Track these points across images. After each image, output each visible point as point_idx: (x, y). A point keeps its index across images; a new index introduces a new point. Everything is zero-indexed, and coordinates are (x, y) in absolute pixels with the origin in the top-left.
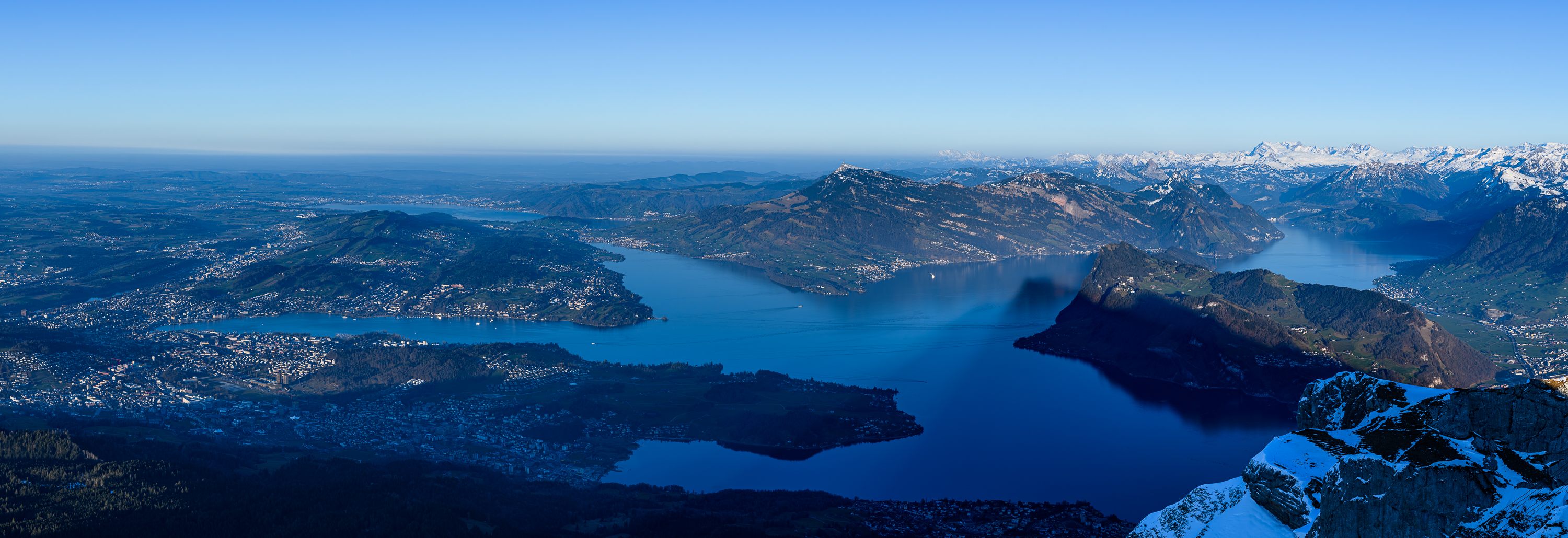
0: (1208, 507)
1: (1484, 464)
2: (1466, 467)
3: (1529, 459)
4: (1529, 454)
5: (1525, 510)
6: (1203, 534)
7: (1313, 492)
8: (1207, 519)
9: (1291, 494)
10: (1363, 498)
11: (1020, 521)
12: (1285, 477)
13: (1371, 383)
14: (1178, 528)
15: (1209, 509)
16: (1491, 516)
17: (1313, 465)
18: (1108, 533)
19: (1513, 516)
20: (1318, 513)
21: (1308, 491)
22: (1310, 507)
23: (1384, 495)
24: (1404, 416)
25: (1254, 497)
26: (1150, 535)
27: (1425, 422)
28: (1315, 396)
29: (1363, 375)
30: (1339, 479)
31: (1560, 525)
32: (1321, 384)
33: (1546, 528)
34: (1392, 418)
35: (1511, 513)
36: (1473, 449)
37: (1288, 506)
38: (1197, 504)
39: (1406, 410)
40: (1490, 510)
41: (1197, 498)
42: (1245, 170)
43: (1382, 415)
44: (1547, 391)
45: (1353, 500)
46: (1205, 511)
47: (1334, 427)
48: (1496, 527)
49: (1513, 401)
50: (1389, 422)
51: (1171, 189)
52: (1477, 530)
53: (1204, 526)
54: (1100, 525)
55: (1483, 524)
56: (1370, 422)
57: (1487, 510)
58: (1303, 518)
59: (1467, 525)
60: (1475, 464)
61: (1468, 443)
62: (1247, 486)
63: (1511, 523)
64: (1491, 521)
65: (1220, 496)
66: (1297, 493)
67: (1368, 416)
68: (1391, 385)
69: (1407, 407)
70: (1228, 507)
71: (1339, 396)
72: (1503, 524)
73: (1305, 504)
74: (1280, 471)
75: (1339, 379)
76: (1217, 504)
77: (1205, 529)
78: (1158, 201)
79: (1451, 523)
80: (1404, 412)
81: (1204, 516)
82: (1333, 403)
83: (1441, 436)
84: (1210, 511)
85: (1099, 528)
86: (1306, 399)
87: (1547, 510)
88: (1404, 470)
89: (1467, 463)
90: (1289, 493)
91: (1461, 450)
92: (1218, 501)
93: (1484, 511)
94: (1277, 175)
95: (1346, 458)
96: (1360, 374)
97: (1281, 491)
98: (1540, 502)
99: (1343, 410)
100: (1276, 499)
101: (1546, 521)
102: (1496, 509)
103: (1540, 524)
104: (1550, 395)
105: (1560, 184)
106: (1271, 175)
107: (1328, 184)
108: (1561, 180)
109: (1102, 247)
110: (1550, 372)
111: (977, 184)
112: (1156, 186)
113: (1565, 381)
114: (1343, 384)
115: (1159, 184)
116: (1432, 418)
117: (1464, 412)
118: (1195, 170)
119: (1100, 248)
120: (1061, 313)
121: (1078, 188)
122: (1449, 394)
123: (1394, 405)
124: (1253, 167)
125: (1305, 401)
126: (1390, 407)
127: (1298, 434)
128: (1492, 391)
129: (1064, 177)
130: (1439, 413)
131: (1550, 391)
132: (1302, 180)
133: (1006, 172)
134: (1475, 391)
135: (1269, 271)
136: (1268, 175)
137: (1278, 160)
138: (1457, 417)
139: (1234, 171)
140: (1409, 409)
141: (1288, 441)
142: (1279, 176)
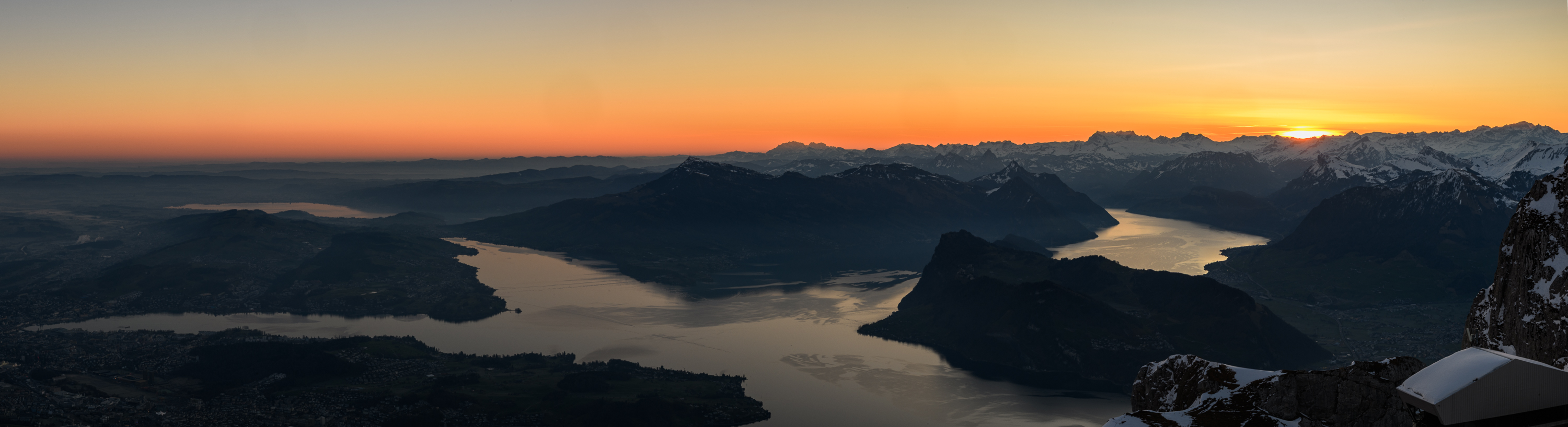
13: (1203, 366)
24: (1234, 398)
27: (1254, 403)
28: (1148, 378)
29: (1194, 358)
32: (1155, 367)
34: (1222, 400)
39: (1236, 391)
42: (1080, 159)
43: (1213, 396)
44: (1371, 373)
47: (1167, 409)
49: (1339, 383)
50: (1220, 403)
51: (1008, 178)
56: (1201, 404)
61: (1296, 423)
67: (1200, 398)
68: (1221, 367)
69: (1237, 389)
71: (1172, 378)
75: (1172, 361)
78: (996, 190)
80: (1234, 393)
82: (1165, 386)
83: (1269, 416)
86: (1140, 381)
94: (1111, 164)
96: (1192, 356)
99: (1175, 392)
104: (1374, 377)
105: (1385, 172)
106: (1106, 164)
107: (1161, 172)
108: (1386, 168)
109: (943, 236)
110: (1374, 354)
111: (820, 175)
112: (994, 175)
113: (1388, 363)
114: (1175, 367)
115: (997, 174)
116: (1261, 400)
117: (1293, 393)
118: (1032, 160)
119: (940, 236)
120: (903, 300)
121: (919, 178)
122: (1278, 376)
123: (1224, 387)
124: (1088, 156)
125: (1139, 383)
126: (1220, 389)
127: (1132, 415)
128: (1319, 373)
129: (905, 168)
130: (1268, 395)
131: (1374, 372)
132: (1135, 168)
133: (848, 163)
134: (1302, 373)
135: (1104, 257)
136: (1103, 164)
137: (1112, 150)
138: (1285, 398)
139: (1070, 160)
140: (1239, 391)
141: (1123, 422)
142: (1113, 165)
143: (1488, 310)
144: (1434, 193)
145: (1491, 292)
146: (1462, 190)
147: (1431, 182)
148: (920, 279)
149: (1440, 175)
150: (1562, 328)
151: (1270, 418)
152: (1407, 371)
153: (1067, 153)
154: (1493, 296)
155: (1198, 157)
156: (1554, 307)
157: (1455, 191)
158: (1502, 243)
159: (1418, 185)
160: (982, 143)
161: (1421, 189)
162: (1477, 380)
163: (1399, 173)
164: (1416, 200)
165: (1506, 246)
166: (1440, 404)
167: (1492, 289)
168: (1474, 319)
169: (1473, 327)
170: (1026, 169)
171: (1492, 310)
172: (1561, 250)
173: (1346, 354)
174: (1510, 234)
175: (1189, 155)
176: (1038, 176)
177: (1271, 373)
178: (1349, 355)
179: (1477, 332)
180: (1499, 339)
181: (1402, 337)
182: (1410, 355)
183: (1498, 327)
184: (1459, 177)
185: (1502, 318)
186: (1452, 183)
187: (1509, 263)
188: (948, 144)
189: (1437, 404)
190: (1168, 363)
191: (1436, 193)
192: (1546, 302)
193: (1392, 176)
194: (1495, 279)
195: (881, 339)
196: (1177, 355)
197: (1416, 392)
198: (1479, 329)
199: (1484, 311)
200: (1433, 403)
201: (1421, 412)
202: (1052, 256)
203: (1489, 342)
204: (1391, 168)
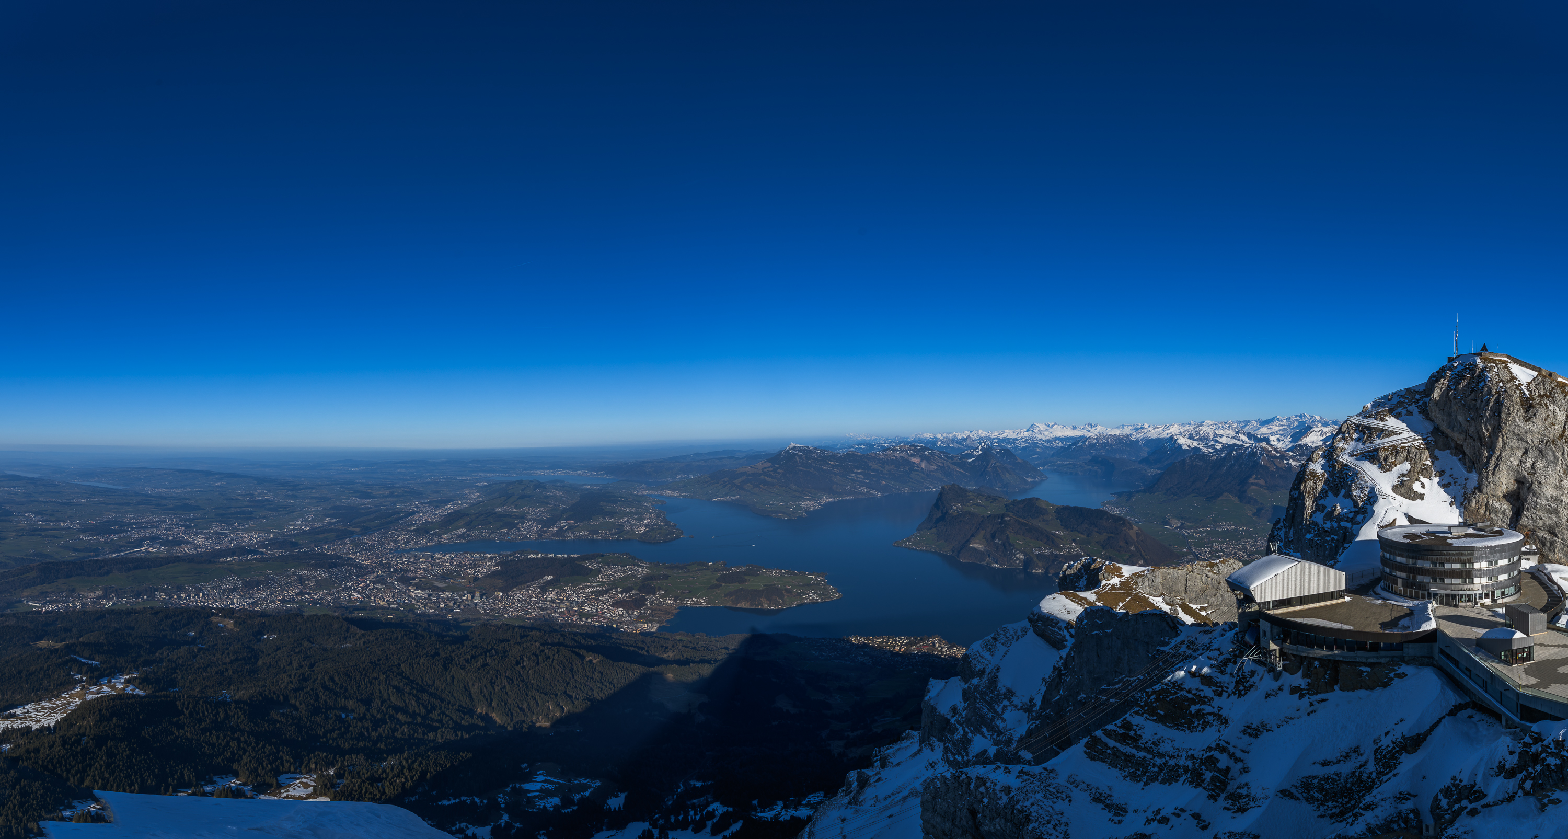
0: (1009, 637)
3: (1198, 608)
4: (1198, 606)
6: (1006, 654)
7: (1070, 628)
8: (1008, 645)
9: (1057, 630)
10: (1099, 632)
12: (1053, 619)
13: (1103, 563)
14: (991, 651)
15: (1009, 639)
16: (1176, 643)
17: (1070, 612)
20: (1073, 640)
21: (1067, 628)
22: (1068, 637)
23: (1112, 629)
24: (1122, 583)
25: (1035, 631)
27: (1135, 586)
29: (1098, 558)
30: (1084, 620)
31: (1219, 650)
34: (1116, 584)
37: (1055, 637)
38: (1002, 636)
39: (1123, 579)
40: (1175, 639)
41: (1002, 632)
42: (1024, 440)
43: (1109, 582)
44: (1207, 569)
45: (1091, 633)
46: (1007, 640)
47: (1082, 590)
50: (1113, 587)
52: (1167, 651)
53: (1007, 649)
56: (1103, 586)
58: (1064, 644)
59: (1162, 649)
62: (1031, 625)
64: (1176, 646)
65: (1015, 631)
66: (1060, 629)
67: (1101, 582)
68: (1114, 564)
69: (1123, 578)
70: (1020, 638)
71: (1084, 570)
72: (1183, 648)
73: (1066, 635)
74: (1050, 616)
75: (1084, 560)
76: (1014, 636)
77: (1007, 651)
78: (973, 459)
79: (1153, 647)
80: (1122, 581)
81: (1006, 643)
82: (1080, 575)
87: (1210, 640)
88: (1124, 615)
89: (1161, 610)
90: (1055, 629)
91: (1157, 603)
92: (1014, 634)
93: (1172, 640)
95: (1089, 607)
97: (1051, 628)
98: (1205, 635)
99: (1087, 579)
100: (1049, 632)
102: (1179, 639)
103: (1206, 648)
104: (1209, 571)
105: (1212, 445)
106: (1039, 442)
107: (1073, 447)
108: (1213, 443)
112: (972, 451)
113: (1219, 562)
114: (1086, 563)
116: (1139, 584)
117: (1159, 580)
118: (995, 441)
122: (1150, 569)
123: (1117, 576)
125: (1063, 574)
126: (1113, 578)
127: (1062, 594)
128: (1175, 568)
130: (1144, 581)
131: (1210, 568)
132: (1057, 445)
135: (1040, 499)
136: (1037, 443)
137: (1043, 434)
138: (1154, 583)
139: (1018, 440)
141: (1054, 598)
142: (1043, 442)
146: (1263, 456)
147: (1242, 453)
149: (1248, 448)
150: (1332, 542)
151: (1146, 595)
155: (1096, 437)
156: (1326, 529)
157: (1258, 457)
159: (1234, 453)
161: (1236, 455)
162: (1277, 574)
163: (1221, 445)
167: (1285, 518)
168: (1273, 536)
169: (1273, 541)
171: (1285, 530)
172: (1330, 494)
175: (1090, 437)
180: (1290, 549)
183: (1290, 541)
184: (1261, 448)
186: (1256, 452)
192: (1320, 526)
193: (1217, 447)
196: (1087, 556)
198: (1277, 542)
199: (1280, 531)
203: (1284, 551)
204: (1216, 442)
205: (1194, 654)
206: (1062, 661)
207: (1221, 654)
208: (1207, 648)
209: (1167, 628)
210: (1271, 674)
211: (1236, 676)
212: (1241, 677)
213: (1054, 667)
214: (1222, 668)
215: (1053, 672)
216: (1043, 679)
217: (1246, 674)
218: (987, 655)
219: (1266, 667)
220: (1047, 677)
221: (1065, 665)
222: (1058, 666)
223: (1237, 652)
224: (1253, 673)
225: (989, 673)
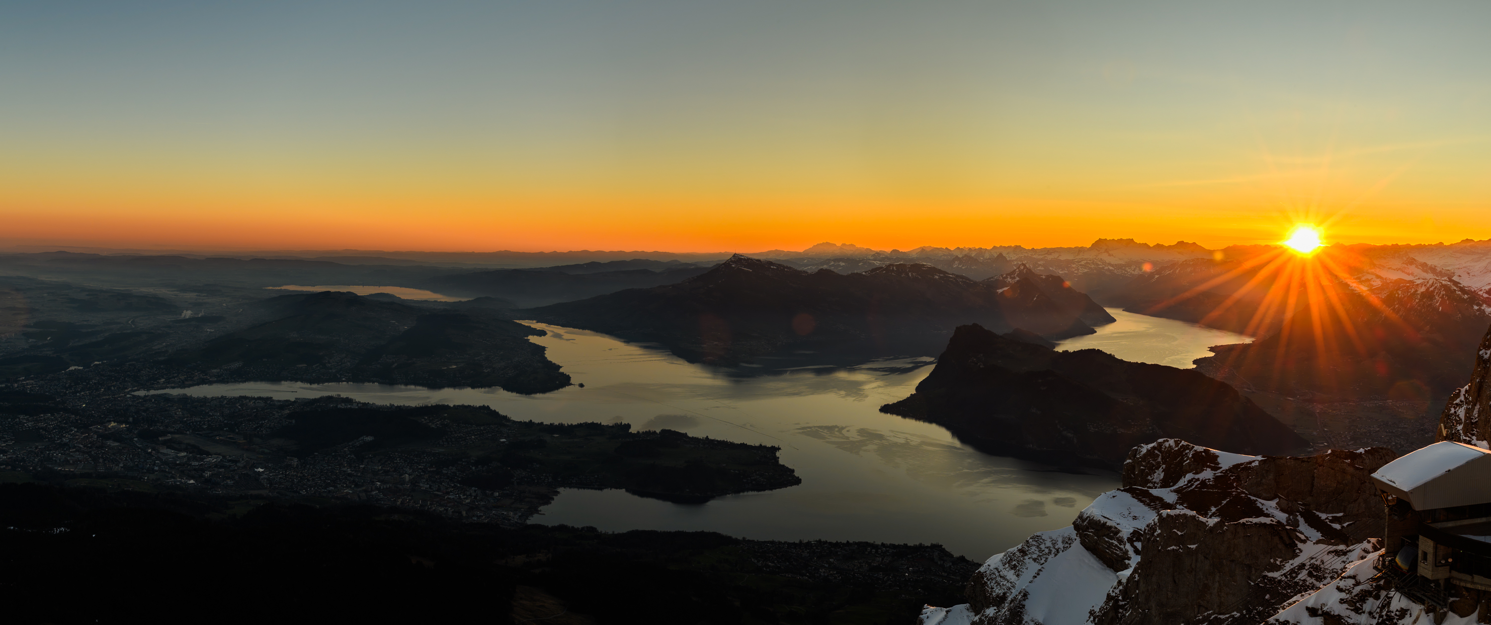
0: (1044, 551)
1: (1287, 522)
2: (1271, 524)
3: (1328, 519)
4: (1328, 515)
5: (1323, 563)
6: (1038, 574)
7: (1135, 541)
8: (1042, 561)
9: (1116, 543)
10: (1178, 548)
11: (883, 559)
12: (1111, 527)
13: (1188, 449)
14: (1017, 568)
15: (1044, 552)
16: (1292, 567)
17: (1135, 518)
18: (957, 571)
19: (1311, 568)
20: (1138, 559)
21: (1130, 540)
22: (1131, 553)
23: (1197, 545)
24: (1216, 478)
25: (1083, 543)
26: (993, 573)
27: (1235, 484)
28: (1138, 458)
29: (1181, 442)
30: (1158, 530)
31: (1354, 577)
32: (1145, 448)
33: (1341, 580)
34: (1206, 480)
35: (1310, 565)
36: (1277, 509)
37: (1112, 552)
38: (1034, 548)
39: (1218, 473)
40: (1291, 562)
41: (1034, 543)
42: (1083, 263)
43: (1197, 476)
44: (1346, 461)
45: (1169, 549)
46: (1041, 554)
47: (1154, 486)
48: (1297, 577)
49: (1315, 469)
50: (1203, 483)
51: (1018, 279)
52: (1279, 578)
53: (1040, 567)
54: (951, 564)
55: (1284, 574)
56: (1186, 483)
57: (1288, 562)
58: (1125, 563)
59: (1270, 575)
60: (1279, 522)
61: (1273, 503)
62: (1077, 534)
63: (1310, 574)
64: (1292, 571)
65: (1054, 542)
66: (1121, 541)
67: (1185, 477)
68: (1205, 451)
69: (1219, 471)
70: (1061, 552)
71: (1159, 459)
72: (1303, 575)
73: (1128, 551)
74: (1106, 522)
75: (1160, 444)
76: (1051, 549)
77: (1040, 570)
78: (1007, 289)
79: (1256, 572)
80: (1217, 475)
81: (1039, 558)
82: (1153, 465)
83: (1249, 496)
84: (1045, 555)
85: (950, 566)
86: (1130, 461)
87: (1343, 564)
88: (1216, 524)
89: (1271, 520)
90: (1113, 541)
91: (1267, 509)
92: (1052, 546)
93: (1286, 563)
94: (1111, 268)
95: (1164, 512)
96: (1179, 440)
97: (1107, 539)
98: (1336, 557)
99: (1163, 471)
100: (1103, 546)
101: (1341, 574)
102: (1297, 562)
103: (1336, 576)
104: (1349, 464)
105: (1368, 280)
106: (1106, 268)
107: (1157, 276)
108: (1369, 277)
109: (957, 328)
110: (1349, 444)
111: (850, 273)
112: (1005, 276)
113: (1363, 452)
114: (1163, 449)
115: (1007, 275)
116: (1242, 481)
117: (1271, 476)
118: (1039, 263)
119: (955, 329)
120: (920, 384)
121: (937, 277)
122: (1258, 460)
123: (1208, 469)
124: (1089, 260)
125: (1130, 462)
126: (1204, 470)
127: (1122, 491)
128: (1296, 459)
129: (925, 267)
130: (1248, 477)
131: (1349, 460)
132: (1133, 272)
133: (875, 262)
134: (1281, 459)
135: (1102, 351)
136: (1103, 268)
137: (1113, 256)
138: (1264, 481)
139: (1074, 264)
140: (1221, 472)
141: (1114, 497)
142: (1113, 269)
143: (1463, 408)
144: (1415, 301)
145: (1466, 391)
146: (1442, 298)
147: (1413, 290)
148: (936, 366)
149: (1422, 284)
151: (1250, 498)
152: (1381, 460)
153: (1070, 257)
154: (1468, 395)
155: (1191, 263)
157: (1435, 299)
158: (1480, 347)
159: (1400, 292)
160: (995, 247)
161: (1403, 296)
162: (1449, 471)
163: (1381, 282)
164: (1397, 306)
165: (1484, 350)
166: (1412, 492)
167: (1468, 389)
168: (1448, 416)
169: (1447, 423)
170: (1033, 271)
171: (1467, 408)
173: (1323, 443)
174: (1488, 339)
175: (1183, 262)
176: (1044, 277)
177: (1252, 457)
178: (1326, 444)
179: (1451, 428)
180: (1473, 435)
181: (1378, 429)
182: (1385, 446)
183: (1472, 423)
184: (1441, 286)
185: (1476, 416)
186: (1433, 291)
187: (1486, 365)
188: (965, 247)
189: (1409, 491)
190: (1156, 445)
191: (1417, 301)
193: (1374, 284)
194: (1471, 380)
195: (900, 417)
196: (1165, 439)
197: (1390, 480)
198: (1453, 425)
199: (1459, 408)
200: (1406, 490)
201: (1393, 498)
202: (1055, 348)
203: (1463, 437)
204: (1374, 277)
205: (1317, 584)
206: (1121, 587)
207: (1358, 583)
208: (1336, 574)
209: (1280, 546)
210: (1431, 615)
211: (1377, 616)
212: (1385, 617)
213: (1108, 595)
214: (1358, 605)
215: (1107, 603)
216: (1090, 612)
217: (1393, 614)
218: (1010, 575)
219: (1424, 604)
220: (1097, 609)
221: (1125, 593)
222: (1114, 594)
223: (1382, 582)
224: (1403, 613)
225: (1012, 601)
